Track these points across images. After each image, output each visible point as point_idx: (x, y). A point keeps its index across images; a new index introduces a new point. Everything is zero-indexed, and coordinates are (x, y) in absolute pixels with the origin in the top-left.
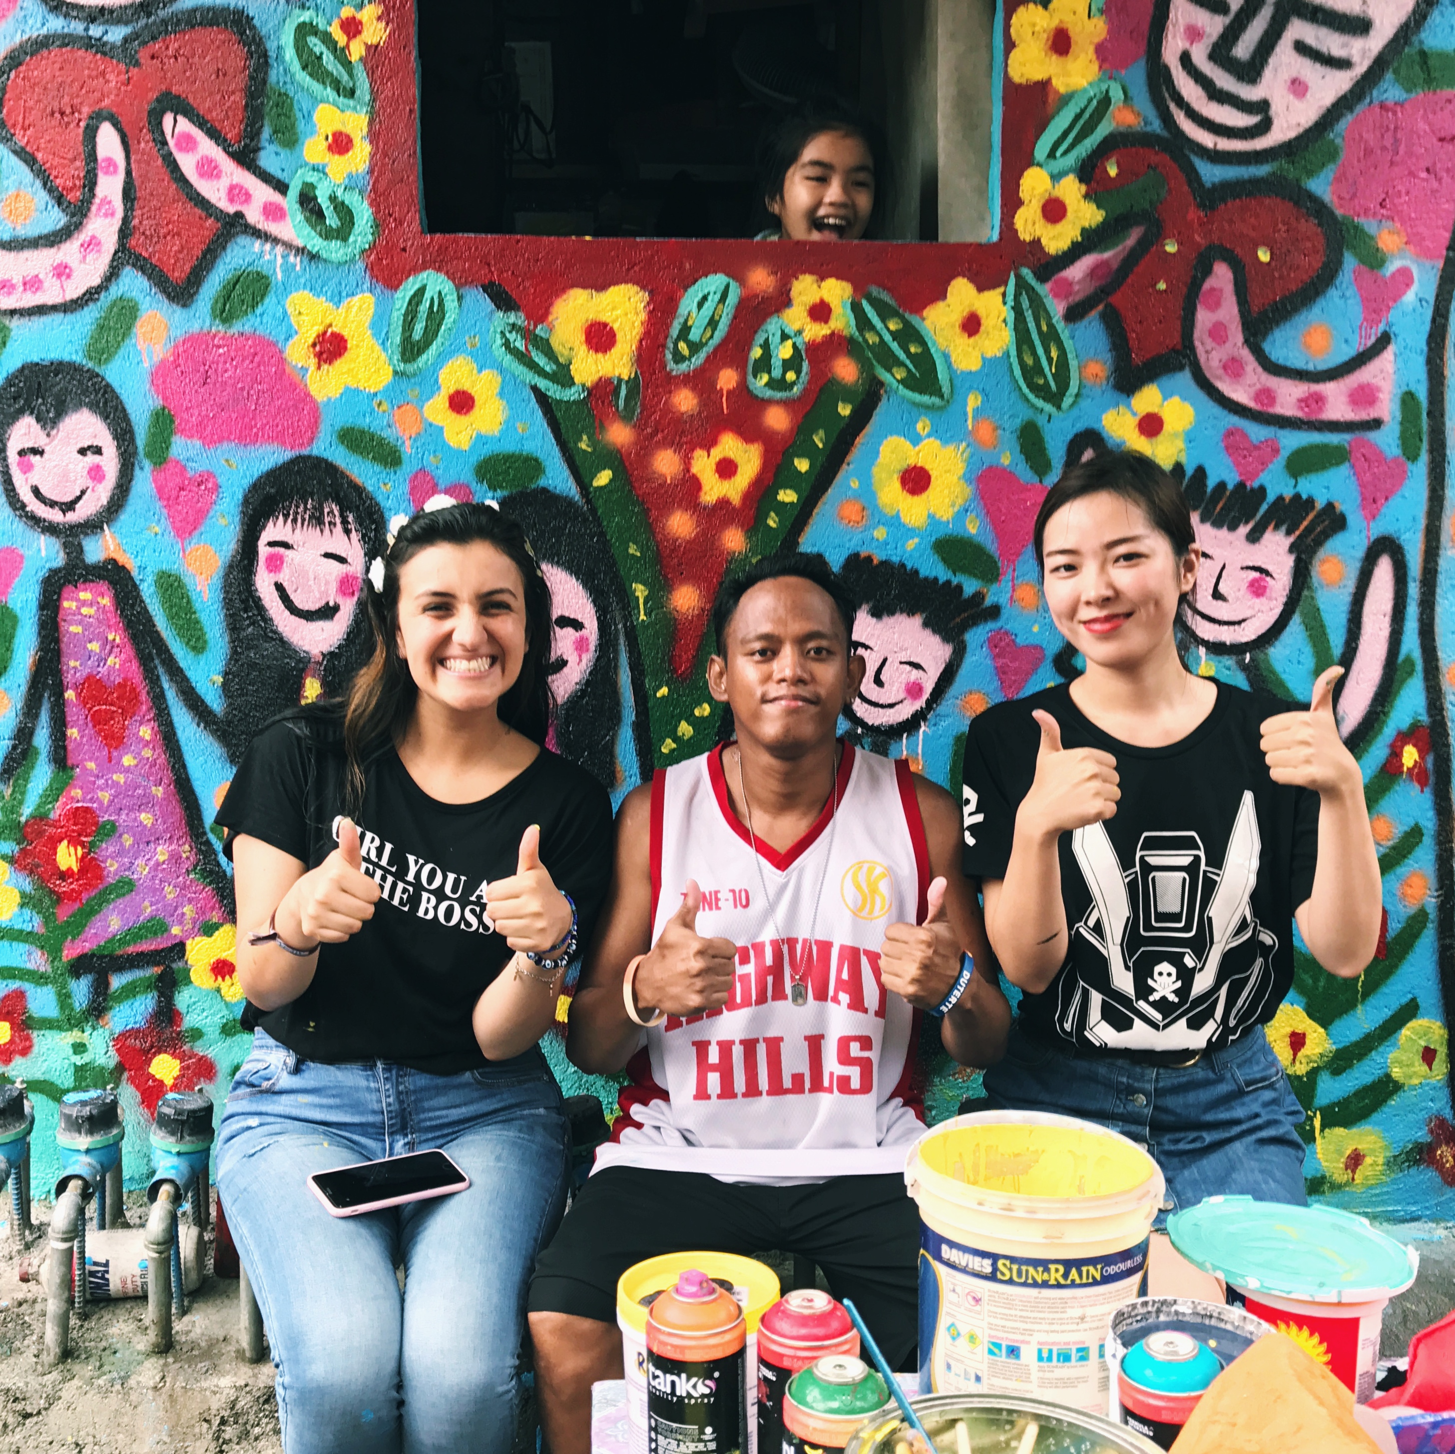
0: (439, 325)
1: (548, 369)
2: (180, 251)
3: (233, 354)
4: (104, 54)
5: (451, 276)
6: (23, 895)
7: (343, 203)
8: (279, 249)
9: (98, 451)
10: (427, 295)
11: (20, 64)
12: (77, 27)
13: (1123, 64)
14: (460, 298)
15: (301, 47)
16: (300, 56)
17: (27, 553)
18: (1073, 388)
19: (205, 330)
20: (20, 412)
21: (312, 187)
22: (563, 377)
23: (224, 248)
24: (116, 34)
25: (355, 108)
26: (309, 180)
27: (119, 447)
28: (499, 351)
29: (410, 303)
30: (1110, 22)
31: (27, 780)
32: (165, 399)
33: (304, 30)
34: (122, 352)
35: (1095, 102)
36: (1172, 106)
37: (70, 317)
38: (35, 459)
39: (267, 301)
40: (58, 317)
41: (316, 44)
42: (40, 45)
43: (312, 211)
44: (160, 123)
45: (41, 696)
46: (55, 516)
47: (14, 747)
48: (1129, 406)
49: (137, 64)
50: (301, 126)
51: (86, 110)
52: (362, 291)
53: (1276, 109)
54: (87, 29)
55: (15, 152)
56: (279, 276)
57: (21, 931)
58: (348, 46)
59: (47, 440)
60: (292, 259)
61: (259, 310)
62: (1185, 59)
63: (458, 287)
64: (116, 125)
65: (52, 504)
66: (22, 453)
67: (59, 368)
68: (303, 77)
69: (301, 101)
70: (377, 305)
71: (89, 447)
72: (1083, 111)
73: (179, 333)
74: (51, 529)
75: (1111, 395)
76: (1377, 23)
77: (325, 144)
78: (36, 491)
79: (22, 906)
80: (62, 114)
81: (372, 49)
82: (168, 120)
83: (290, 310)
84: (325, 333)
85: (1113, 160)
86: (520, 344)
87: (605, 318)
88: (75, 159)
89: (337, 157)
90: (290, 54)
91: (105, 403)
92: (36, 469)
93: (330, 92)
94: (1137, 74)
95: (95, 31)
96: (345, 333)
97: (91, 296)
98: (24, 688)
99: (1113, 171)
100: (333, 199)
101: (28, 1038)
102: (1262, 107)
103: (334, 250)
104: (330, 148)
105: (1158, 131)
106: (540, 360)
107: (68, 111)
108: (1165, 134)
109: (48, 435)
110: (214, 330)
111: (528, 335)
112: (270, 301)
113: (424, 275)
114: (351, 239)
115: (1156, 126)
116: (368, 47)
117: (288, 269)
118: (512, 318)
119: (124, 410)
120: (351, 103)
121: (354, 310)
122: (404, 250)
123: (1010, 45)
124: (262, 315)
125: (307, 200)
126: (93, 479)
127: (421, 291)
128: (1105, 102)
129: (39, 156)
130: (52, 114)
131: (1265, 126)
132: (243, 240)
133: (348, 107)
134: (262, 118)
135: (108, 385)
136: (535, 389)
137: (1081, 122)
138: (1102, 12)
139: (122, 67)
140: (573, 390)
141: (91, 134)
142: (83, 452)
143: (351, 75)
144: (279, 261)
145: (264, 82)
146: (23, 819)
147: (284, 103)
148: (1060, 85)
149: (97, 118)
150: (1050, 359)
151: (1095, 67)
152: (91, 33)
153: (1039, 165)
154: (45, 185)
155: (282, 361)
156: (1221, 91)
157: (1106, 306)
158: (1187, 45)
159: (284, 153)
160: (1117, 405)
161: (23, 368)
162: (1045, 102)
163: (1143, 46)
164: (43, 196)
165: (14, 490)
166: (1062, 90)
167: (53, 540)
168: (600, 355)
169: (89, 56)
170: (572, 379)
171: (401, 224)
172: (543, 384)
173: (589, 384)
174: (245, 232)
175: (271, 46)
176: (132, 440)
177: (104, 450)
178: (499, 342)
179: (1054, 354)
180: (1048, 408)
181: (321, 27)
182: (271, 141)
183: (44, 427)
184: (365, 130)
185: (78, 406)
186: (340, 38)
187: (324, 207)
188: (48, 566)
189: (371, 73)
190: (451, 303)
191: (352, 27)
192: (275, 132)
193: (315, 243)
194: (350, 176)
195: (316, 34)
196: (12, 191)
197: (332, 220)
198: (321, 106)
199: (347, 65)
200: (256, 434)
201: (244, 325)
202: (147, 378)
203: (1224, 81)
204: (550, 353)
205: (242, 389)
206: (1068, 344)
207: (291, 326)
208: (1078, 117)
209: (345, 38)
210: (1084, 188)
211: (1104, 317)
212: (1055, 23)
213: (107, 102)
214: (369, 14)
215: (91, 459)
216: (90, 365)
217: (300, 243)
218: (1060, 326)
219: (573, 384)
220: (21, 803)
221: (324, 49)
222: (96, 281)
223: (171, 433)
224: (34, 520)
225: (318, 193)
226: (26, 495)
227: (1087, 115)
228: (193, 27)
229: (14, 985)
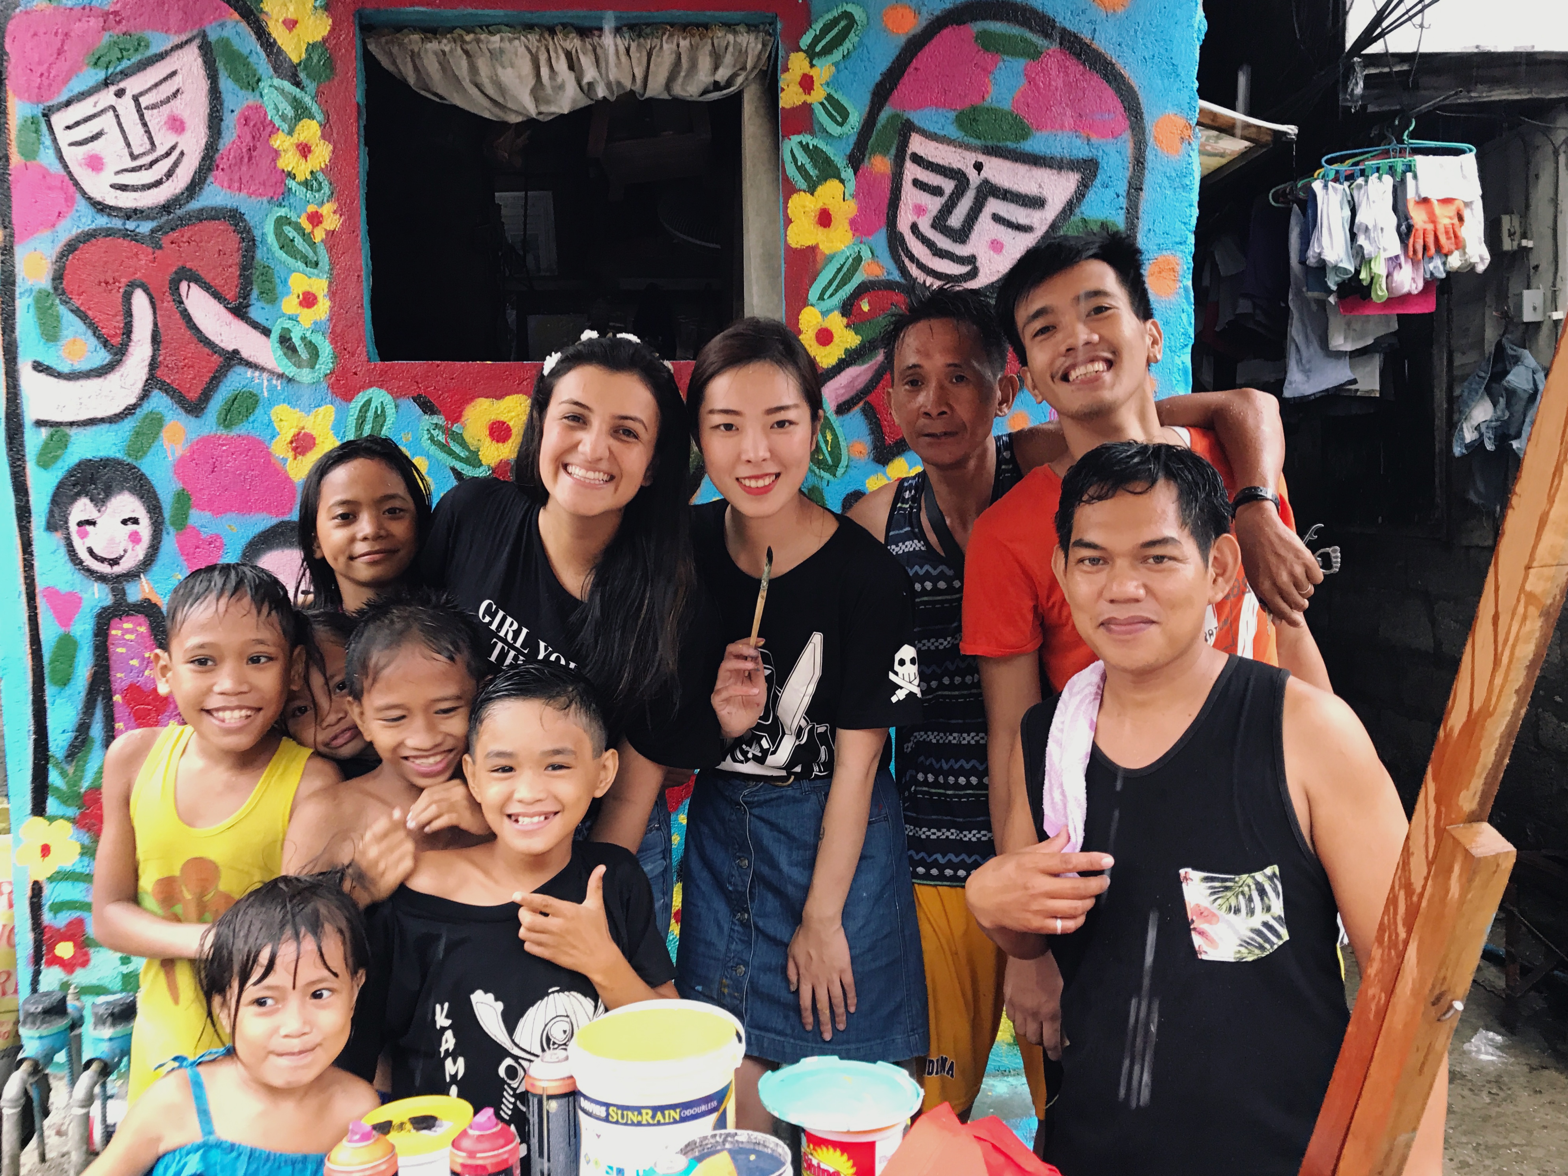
0: (382, 426)
1: (462, 455)
2: (194, 378)
3: (233, 450)
4: (137, 241)
5: (390, 391)
6: (83, 847)
7: (310, 342)
8: (265, 375)
9: (135, 521)
10: (373, 405)
11: (76, 249)
12: (117, 223)
13: (869, 233)
14: (396, 406)
15: (279, 233)
16: (278, 240)
17: (85, 596)
18: (844, 462)
19: (212, 434)
20: (78, 495)
21: (289, 331)
22: (474, 460)
23: (225, 376)
24: (145, 227)
25: (318, 276)
26: (286, 326)
27: (151, 518)
28: (426, 443)
29: (360, 411)
30: (860, 203)
31: (86, 762)
32: (184, 483)
33: (281, 222)
34: (153, 450)
35: (851, 260)
36: (907, 261)
37: (114, 427)
38: (89, 528)
39: (257, 411)
40: (105, 427)
41: (289, 231)
42: (89, 236)
43: (288, 348)
44: (178, 289)
45: (96, 700)
46: (105, 569)
47: (76, 738)
48: (885, 473)
49: (161, 248)
50: (280, 288)
51: (124, 280)
52: (326, 403)
53: (981, 262)
54: (124, 224)
55: (72, 311)
56: (266, 394)
57: (82, 874)
58: (312, 232)
59: (98, 514)
60: (274, 382)
61: (251, 419)
62: (914, 228)
63: (395, 398)
64: (146, 291)
65: (102, 560)
66: (80, 524)
67: (106, 463)
68: (281, 255)
69: (279, 271)
70: (337, 412)
71: (130, 519)
72: (842, 266)
73: (194, 437)
74: (102, 578)
75: (874, 466)
76: (1050, 200)
77: (297, 301)
78: (91, 551)
79: (82, 854)
80: (107, 283)
81: (331, 234)
82: (184, 286)
83: (273, 418)
84: (299, 434)
85: (866, 300)
86: (441, 438)
87: (503, 418)
88: (115, 315)
89: (306, 310)
90: (271, 238)
91: (141, 486)
92: (91, 535)
93: (300, 265)
94: (880, 238)
95: (131, 225)
96: (314, 433)
97: (130, 411)
98: (83, 694)
99: (865, 307)
100: (303, 338)
101: (86, 954)
102: (971, 260)
103: (305, 376)
104: (301, 304)
105: (898, 279)
106: (457, 449)
107: (111, 281)
108: (903, 281)
109: (99, 511)
110: (219, 433)
111: (446, 431)
112: (259, 411)
113: (371, 390)
114: (317, 367)
115: (896, 276)
116: (328, 233)
117: (272, 389)
118: (436, 419)
119: (154, 492)
120: (315, 271)
121: (320, 417)
122: (355, 374)
123: (788, 221)
124: (253, 422)
125: (285, 341)
126: (133, 541)
127: (369, 402)
128: (858, 259)
129: (90, 313)
130: (100, 283)
131: (973, 274)
132: (239, 369)
133: (313, 274)
134: (252, 284)
135: (143, 475)
136: (453, 469)
137: (841, 274)
138: (853, 196)
139: (150, 250)
140: (482, 469)
141: (127, 298)
142: (124, 522)
143: (315, 253)
144: (266, 383)
145: (253, 258)
146: (83, 790)
147: (267, 273)
148: (826, 248)
149: (133, 285)
150: (826, 442)
151: (850, 234)
152: (127, 227)
153: (812, 305)
154: (94, 333)
155: (269, 454)
156: (941, 250)
157: (865, 404)
158: (915, 218)
159: (268, 307)
160: (876, 472)
161: (79, 465)
162: (815, 261)
163: (884, 218)
164: (93, 342)
165: (74, 551)
166: (827, 252)
167: (104, 586)
168: (500, 444)
169: (126, 243)
170: (480, 461)
171: (353, 355)
172: (459, 466)
173: (493, 465)
174: (240, 364)
175: (257, 233)
176: (161, 513)
177: (140, 521)
178: (426, 437)
179: (829, 438)
180: (826, 475)
181: (293, 219)
182: (258, 300)
183: (96, 505)
184: (326, 290)
185: (122, 489)
186: (307, 226)
187: (297, 345)
188: (100, 605)
189: (330, 250)
190: (390, 410)
191: (316, 219)
192: (262, 293)
193: (290, 370)
194: (315, 323)
195: (290, 224)
196: (70, 338)
197: (304, 354)
198: (294, 274)
199: (313, 245)
200: (251, 507)
201: (241, 429)
202: (171, 470)
203: (943, 242)
204: (463, 444)
205: (240, 474)
206: (839, 431)
207: (274, 429)
208: (839, 270)
209: (311, 226)
210: (845, 320)
211: (864, 411)
212: (820, 205)
213: (139, 275)
214: (327, 209)
215: (131, 527)
216: (129, 460)
217: (280, 370)
218: (833, 417)
219: (481, 465)
220: (81, 778)
221: (295, 234)
222: (133, 401)
223: (189, 508)
224: (90, 572)
225: (292, 335)
226: (83, 555)
227: (845, 269)
228: (201, 221)
229: (76, 914)
